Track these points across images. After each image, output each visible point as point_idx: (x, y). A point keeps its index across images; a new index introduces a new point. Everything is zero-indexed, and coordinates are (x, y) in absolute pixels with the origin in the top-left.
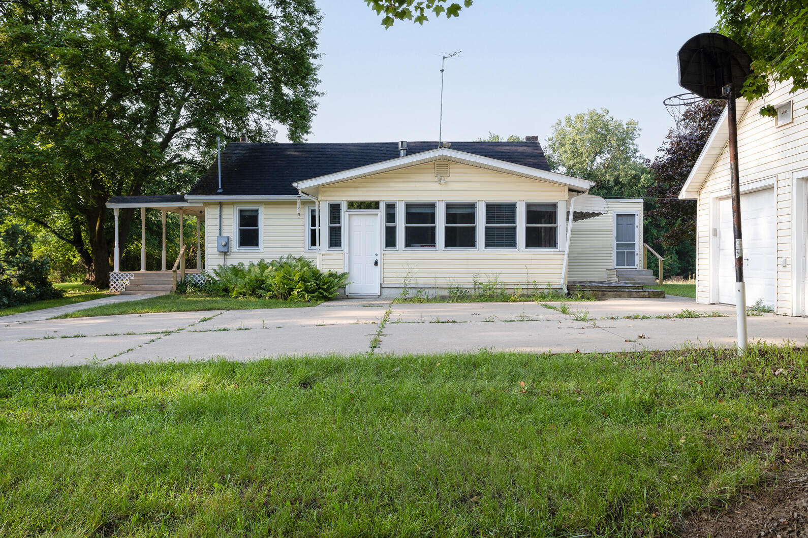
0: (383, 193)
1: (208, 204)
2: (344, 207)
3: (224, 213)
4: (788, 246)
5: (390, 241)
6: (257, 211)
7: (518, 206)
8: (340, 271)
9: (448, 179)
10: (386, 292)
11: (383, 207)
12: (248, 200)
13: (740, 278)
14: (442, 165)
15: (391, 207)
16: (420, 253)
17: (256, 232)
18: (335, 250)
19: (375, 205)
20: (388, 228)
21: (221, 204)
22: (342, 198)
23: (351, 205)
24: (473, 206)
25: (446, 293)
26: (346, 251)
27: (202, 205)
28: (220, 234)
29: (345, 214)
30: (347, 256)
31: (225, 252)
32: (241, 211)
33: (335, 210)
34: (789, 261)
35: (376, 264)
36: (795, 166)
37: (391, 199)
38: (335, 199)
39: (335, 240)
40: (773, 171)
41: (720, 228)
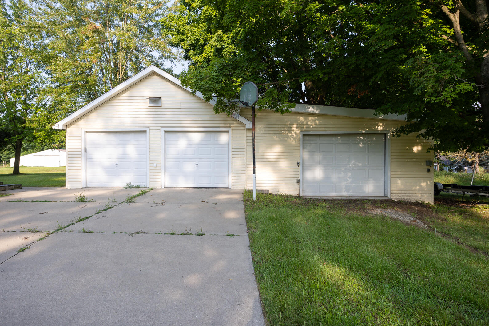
4: (158, 159)
36: (164, 125)
40: (147, 125)
41: (87, 148)
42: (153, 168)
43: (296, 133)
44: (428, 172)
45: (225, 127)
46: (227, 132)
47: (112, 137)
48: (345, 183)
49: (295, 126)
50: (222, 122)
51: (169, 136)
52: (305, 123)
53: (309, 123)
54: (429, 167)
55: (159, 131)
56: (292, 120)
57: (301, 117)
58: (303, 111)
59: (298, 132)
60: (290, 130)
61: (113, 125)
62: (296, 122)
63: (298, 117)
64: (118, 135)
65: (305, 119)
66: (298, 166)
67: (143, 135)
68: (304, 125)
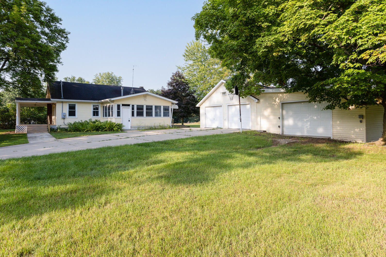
0: (131, 102)
1: (58, 102)
2: (121, 105)
3: (63, 105)
4: (226, 117)
5: (133, 115)
6: (75, 105)
7: (161, 106)
8: (120, 123)
9: (147, 99)
10: (132, 128)
11: (131, 106)
12: (72, 101)
13: (241, 121)
14: (145, 96)
15: (133, 106)
16: (140, 118)
17: (75, 112)
18: (119, 117)
19: (129, 105)
20: (132, 111)
21: (62, 102)
22: (121, 103)
23: (123, 105)
24: (152, 106)
25: (147, 128)
26: (122, 118)
27: (56, 102)
28: (62, 112)
29: (121, 107)
30: (122, 119)
31: (64, 118)
32: (69, 105)
33: (119, 106)
34: (226, 119)
35: (129, 121)
36: (227, 103)
37: (133, 104)
38: (119, 103)
39: (119, 114)
40: (221, 103)
41: (206, 113)
42: (224, 120)
43: (278, 102)
44: (361, 122)
45: (248, 102)
46: (249, 104)
47: (212, 108)
48: (306, 128)
49: (277, 99)
50: (247, 100)
51: (230, 107)
52: (282, 97)
53: (284, 97)
54: (361, 119)
55: (225, 105)
56: (276, 96)
57: (280, 95)
58: (279, 92)
59: (279, 102)
60: (275, 101)
61: (212, 104)
62: (278, 97)
63: (279, 95)
64: (214, 108)
65: (282, 95)
66: (279, 119)
67: (220, 107)
68: (282, 98)
